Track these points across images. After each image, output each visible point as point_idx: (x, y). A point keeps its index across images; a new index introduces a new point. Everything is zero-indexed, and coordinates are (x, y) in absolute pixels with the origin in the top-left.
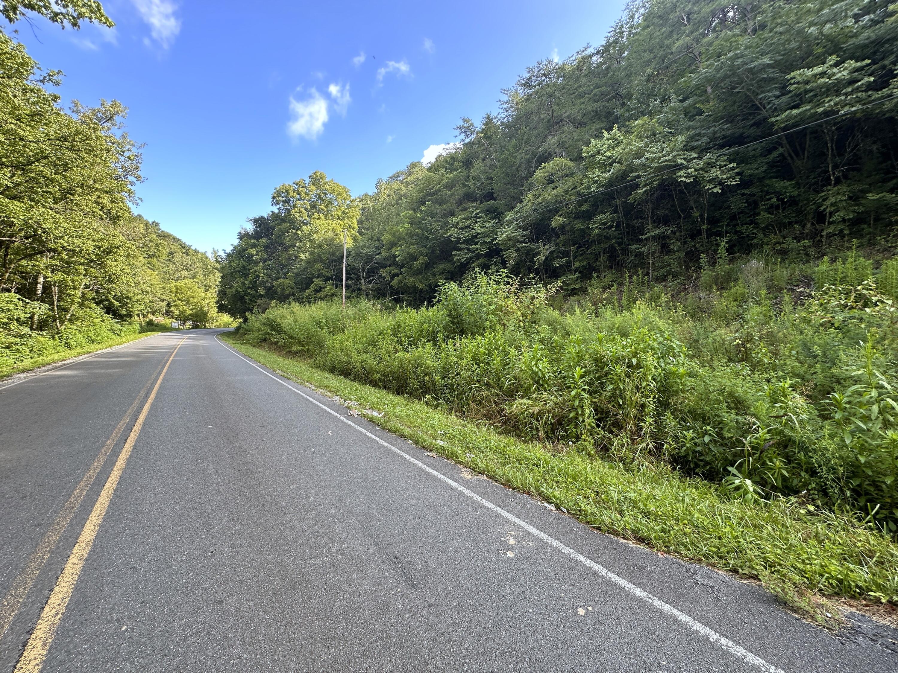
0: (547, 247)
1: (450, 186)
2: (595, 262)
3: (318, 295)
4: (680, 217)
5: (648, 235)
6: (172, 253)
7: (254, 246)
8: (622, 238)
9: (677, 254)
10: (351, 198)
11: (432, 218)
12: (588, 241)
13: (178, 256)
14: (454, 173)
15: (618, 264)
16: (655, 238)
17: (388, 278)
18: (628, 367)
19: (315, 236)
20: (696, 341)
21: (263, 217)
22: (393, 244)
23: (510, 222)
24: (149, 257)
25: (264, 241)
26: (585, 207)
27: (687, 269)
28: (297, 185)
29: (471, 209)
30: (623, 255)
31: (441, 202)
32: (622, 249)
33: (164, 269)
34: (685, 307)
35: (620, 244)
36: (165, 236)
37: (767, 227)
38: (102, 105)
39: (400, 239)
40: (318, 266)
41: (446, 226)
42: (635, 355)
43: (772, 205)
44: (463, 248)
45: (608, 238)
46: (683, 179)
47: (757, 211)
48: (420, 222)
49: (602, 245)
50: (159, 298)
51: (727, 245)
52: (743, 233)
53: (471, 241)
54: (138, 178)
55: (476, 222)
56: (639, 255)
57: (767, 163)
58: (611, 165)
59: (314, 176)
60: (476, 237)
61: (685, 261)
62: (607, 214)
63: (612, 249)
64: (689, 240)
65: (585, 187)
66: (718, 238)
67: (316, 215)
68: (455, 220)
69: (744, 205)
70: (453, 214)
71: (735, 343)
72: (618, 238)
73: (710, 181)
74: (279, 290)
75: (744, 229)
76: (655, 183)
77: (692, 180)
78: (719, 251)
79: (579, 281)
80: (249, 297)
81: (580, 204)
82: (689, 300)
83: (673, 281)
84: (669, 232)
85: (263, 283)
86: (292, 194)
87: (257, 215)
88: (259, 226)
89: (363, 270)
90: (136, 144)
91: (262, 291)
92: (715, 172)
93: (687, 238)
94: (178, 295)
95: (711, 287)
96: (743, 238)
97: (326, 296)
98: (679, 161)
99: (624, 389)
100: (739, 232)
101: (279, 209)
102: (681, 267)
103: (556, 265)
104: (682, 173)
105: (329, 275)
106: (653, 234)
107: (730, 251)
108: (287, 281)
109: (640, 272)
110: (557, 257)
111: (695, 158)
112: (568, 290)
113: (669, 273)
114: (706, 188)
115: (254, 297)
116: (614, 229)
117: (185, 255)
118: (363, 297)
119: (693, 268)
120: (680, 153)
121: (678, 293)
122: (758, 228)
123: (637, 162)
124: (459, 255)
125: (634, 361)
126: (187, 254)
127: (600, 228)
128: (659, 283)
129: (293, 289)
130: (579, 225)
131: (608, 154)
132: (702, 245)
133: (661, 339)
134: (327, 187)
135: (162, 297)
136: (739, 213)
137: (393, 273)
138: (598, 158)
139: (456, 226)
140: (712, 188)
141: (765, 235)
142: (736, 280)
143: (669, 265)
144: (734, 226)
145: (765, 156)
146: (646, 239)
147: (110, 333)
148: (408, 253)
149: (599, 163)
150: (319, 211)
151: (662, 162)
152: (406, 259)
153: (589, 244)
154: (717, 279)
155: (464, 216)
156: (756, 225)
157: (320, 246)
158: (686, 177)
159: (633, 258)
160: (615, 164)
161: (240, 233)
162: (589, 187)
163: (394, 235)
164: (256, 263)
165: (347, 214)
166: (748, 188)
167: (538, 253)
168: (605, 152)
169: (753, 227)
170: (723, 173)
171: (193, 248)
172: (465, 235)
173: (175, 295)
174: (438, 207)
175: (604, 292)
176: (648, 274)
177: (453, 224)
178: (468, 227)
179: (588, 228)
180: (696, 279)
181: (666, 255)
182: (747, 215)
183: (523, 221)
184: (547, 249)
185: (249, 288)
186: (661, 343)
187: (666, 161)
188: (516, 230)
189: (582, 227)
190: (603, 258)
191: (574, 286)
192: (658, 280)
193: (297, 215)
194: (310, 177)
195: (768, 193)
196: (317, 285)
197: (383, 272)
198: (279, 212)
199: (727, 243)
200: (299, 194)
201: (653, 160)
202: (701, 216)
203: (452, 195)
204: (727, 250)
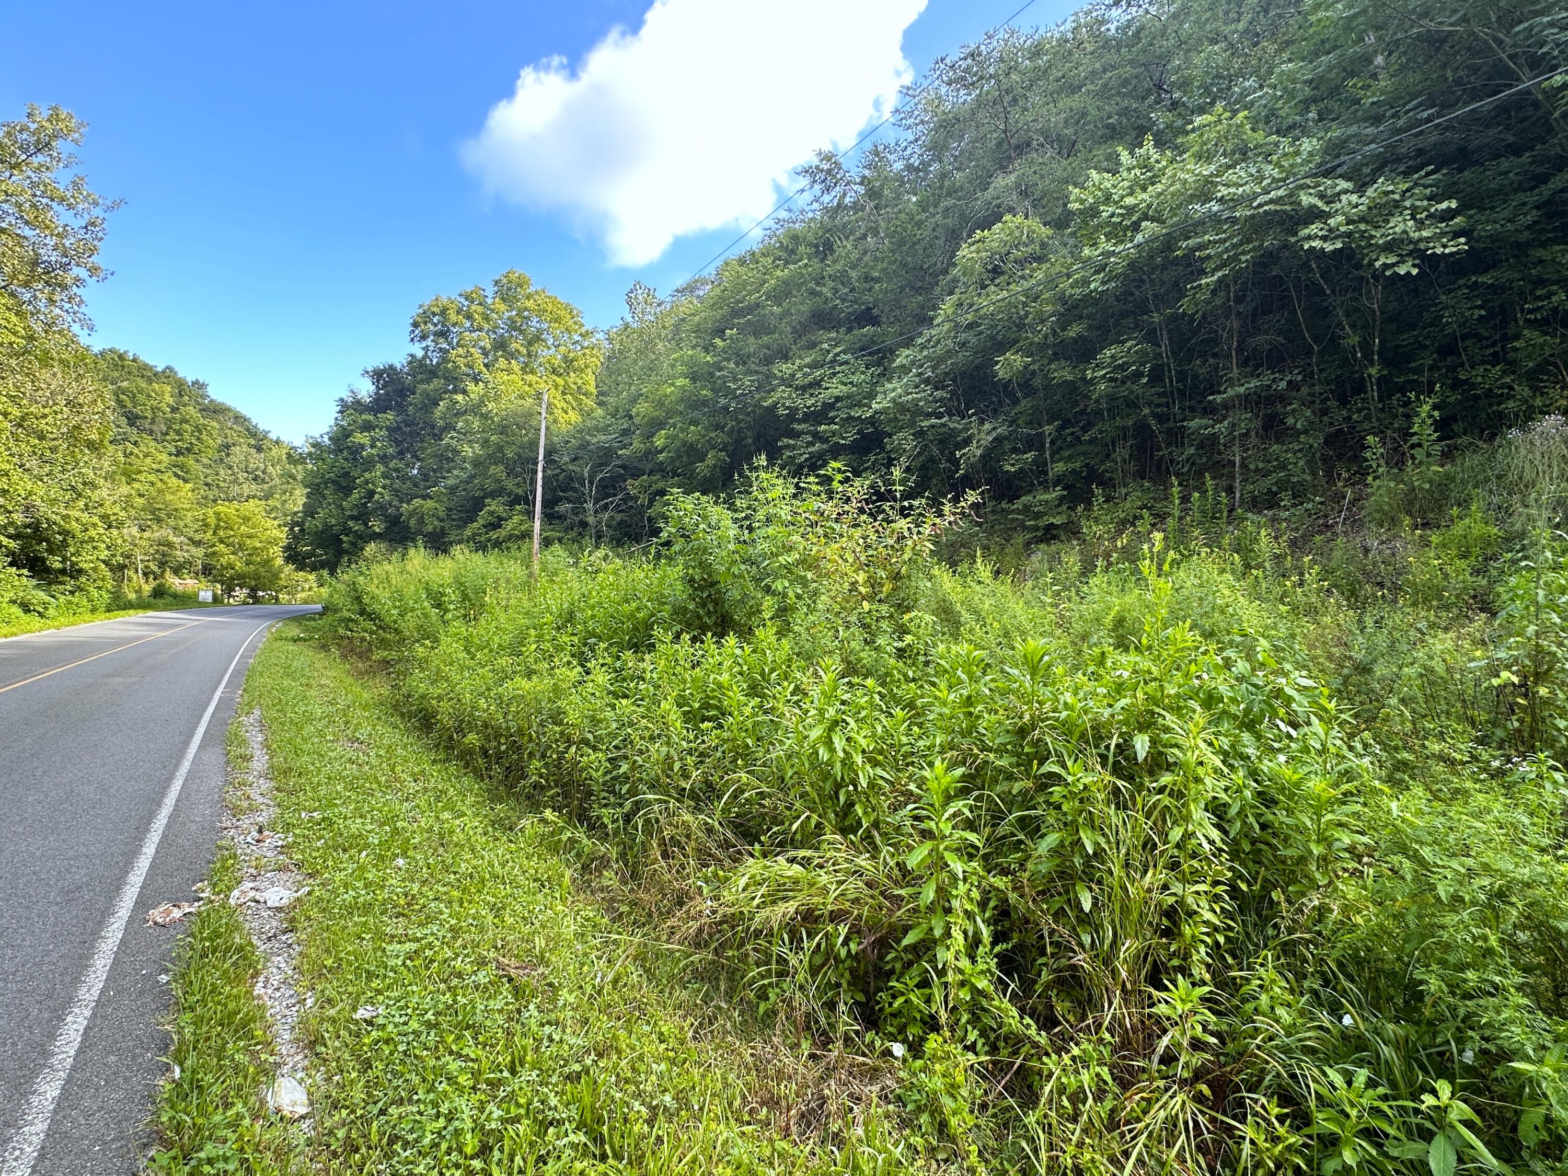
0: (987, 426)
1: (781, 294)
2: (1103, 462)
3: (494, 535)
4: (1309, 352)
5: (1231, 392)
6: (228, 447)
7: (367, 427)
8: (1167, 405)
9: (1302, 438)
10: (583, 330)
11: (737, 365)
12: (1083, 412)
13: (238, 454)
14: (792, 267)
15: (1159, 468)
16: (1247, 401)
17: (643, 500)
18: (1117, 771)
19: (491, 406)
20: (1364, 669)
21: (391, 367)
22: (656, 425)
23: (905, 370)
24: (179, 453)
25: (390, 416)
26: (1074, 331)
27: (1330, 477)
28: (466, 299)
29: (825, 346)
30: (1169, 444)
31: (759, 330)
32: (1169, 431)
33: (209, 480)
34: (1326, 572)
35: (1161, 419)
36: (216, 410)
37: (1541, 368)
38: (29, 115)
39: (670, 413)
40: (497, 470)
41: (766, 384)
42: (1146, 722)
43: (1555, 310)
44: (803, 433)
45: (1132, 404)
46: (1316, 244)
47: (1511, 330)
48: (712, 375)
49: (1119, 422)
50: (190, 539)
51: (1436, 413)
52: (1473, 386)
53: (821, 415)
54: (93, 270)
55: (834, 374)
56: (1209, 444)
57: (1537, 207)
58: (1136, 227)
59: (505, 281)
60: (831, 406)
61: (1324, 459)
62: (1128, 344)
63: (1142, 428)
64: (1333, 404)
65: (1076, 281)
66: (1412, 395)
67: (502, 363)
68: (786, 368)
69: (1477, 313)
70: (786, 358)
71: (1495, 682)
72: (1158, 406)
73: (1388, 248)
74: (413, 522)
75: (1478, 375)
76: (1243, 258)
77: (1339, 245)
78: (1416, 429)
79: (1065, 507)
80: (351, 538)
81: (1064, 321)
82: (1337, 554)
83: (1294, 505)
84: (1283, 384)
85: (382, 507)
86: (453, 317)
87: (379, 362)
88: (384, 387)
89: (591, 483)
90: (100, 201)
91: (377, 526)
92: (1400, 225)
93: (1327, 399)
94: (221, 533)
95: (1394, 522)
96: (1477, 398)
97: (510, 537)
98: (1306, 199)
99: (1099, 854)
100: (1466, 382)
101: (426, 349)
102: (1314, 474)
103: (1008, 468)
104: (1313, 229)
105: (520, 491)
106: (1242, 390)
107: (1444, 427)
108: (430, 503)
109: (1210, 483)
110: (1015, 450)
111: (1346, 192)
112: (1036, 528)
113: (1283, 485)
114: (1378, 264)
115: (361, 537)
116: (1145, 380)
117: (253, 451)
118: (588, 542)
119: (1345, 475)
120: (1308, 181)
121: (1307, 537)
122: (1514, 373)
123: (1198, 209)
124: (794, 448)
125: (1141, 745)
126: (259, 449)
127: (1112, 380)
128: (1260, 512)
129: (441, 521)
130: (1063, 373)
131: (1129, 201)
132: (1368, 418)
133: (1242, 666)
134: (530, 304)
135: (197, 537)
136: (1464, 337)
137: (655, 487)
138: (1106, 211)
139: (787, 382)
140: (1394, 265)
141: (1535, 389)
142: (1464, 503)
143: (1284, 467)
144: (1453, 369)
145: (1532, 189)
146: (1225, 406)
147: (16, 610)
148: (684, 443)
149: (1108, 223)
150: (511, 356)
151: (1260, 206)
152: (679, 457)
153: (1089, 419)
154: (1411, 503)
155: (808, 360)
156: (1512, 367)
157: (503, 430)
158: (1324, 239)
159: (1192, 450)
160: (1144, 224)
161: (342, 400)
162: (1086, 282)
163: (660, 404)
164: (369, 464)
165: (572, 361)
166: (1486, 271)
167: (967, 442)
168: (1122, 197)
169: (1504, 372)
170: (1420, 225)
171: (271, 436)
172: (809, 403)
173: (215, 533)
174: (752, 340)
175: (1120, 533)
176: (1230, 490)
177: (782, 378)
178: (817, 384)
179: (1084, 379)
180: (1356, 500)
181: (1277, 442)
182: (1484, 343)
183: (934, 368)
184: (989, 433)
185: (352, 518)
186: (1241, 679)
187: (1271, 201)
188: (917, 387)
189: (1070, 378)
190: (1122, 452)
191: (1052, 520)
192: (1256, 504)
193: (461, 362)
194: (496, 283)
195: (1541, 282)
196: (491, 513)
197: (632, 486)
198: (426, 356)
199: (1435, 407)
200: (469, 317)
201: (1236, 202)
202: (1365, 345)
203: (786, 313)
204: (1439, 426)
